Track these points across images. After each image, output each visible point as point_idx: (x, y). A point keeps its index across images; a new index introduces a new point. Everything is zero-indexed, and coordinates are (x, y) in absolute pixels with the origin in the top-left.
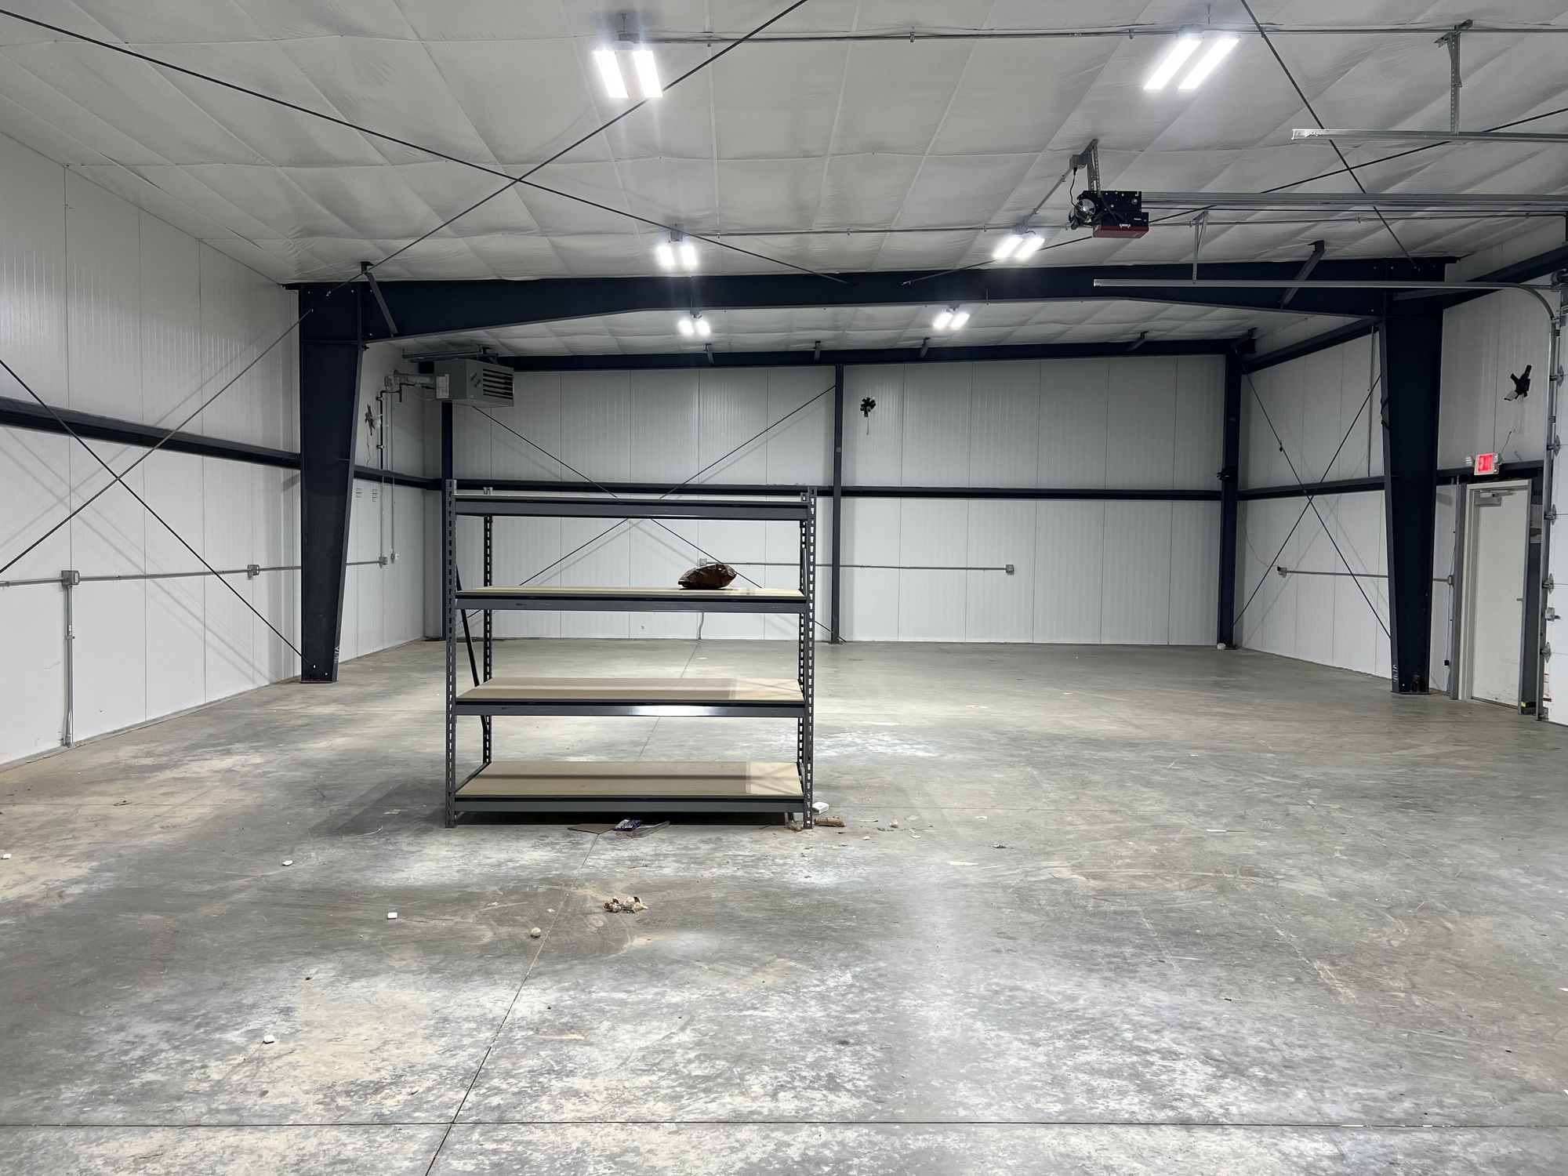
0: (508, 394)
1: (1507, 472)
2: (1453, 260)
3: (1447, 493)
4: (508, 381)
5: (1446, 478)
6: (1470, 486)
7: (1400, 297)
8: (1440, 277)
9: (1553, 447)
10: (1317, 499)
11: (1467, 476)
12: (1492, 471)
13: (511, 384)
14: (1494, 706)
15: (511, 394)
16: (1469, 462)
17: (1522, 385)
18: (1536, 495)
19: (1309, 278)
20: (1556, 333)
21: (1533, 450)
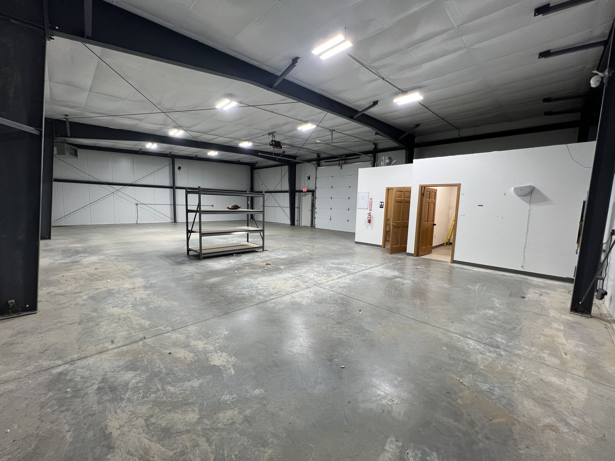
0: (76, 155)
1: (308, 191)
2: (297, 157)
3: (297, 194)
4: (76, 152)
5: (297, 191)
6: (301, 193)
7: (291, 162)
8: (296, 159)
9: (316, 188)
10: (272, 194)
11: (302, 191)
12: (306, 191)
13: (77, 152)
14: (306, 227)
15: (77, 155)
16: (302, 189)
17: (309, 178)
18: (313, 195)
19: (281, 157)
20: (316, 171)
21: (312, 188)
